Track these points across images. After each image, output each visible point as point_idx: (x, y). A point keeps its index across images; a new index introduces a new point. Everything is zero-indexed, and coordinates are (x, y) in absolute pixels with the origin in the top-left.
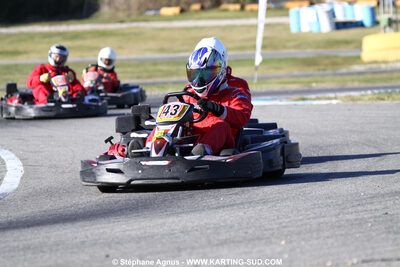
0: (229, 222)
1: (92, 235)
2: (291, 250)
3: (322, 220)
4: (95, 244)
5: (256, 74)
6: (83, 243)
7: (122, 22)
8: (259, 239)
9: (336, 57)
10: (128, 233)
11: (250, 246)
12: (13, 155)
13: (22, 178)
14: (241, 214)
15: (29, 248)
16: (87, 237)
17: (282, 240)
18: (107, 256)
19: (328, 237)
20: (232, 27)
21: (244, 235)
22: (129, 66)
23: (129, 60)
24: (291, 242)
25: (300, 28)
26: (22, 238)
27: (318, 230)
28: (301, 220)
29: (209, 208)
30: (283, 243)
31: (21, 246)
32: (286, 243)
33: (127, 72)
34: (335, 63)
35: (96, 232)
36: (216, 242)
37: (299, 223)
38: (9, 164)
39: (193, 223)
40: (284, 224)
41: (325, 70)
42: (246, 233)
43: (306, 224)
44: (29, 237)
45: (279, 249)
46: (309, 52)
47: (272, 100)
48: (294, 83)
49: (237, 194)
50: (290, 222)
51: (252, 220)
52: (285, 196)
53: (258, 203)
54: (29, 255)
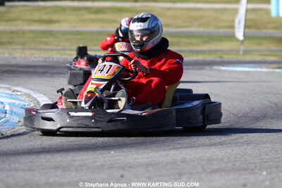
0: (220, 156)
1: (109, 160)
2: (271, 179)
4: (112, 167)
5: (242, 48)
6: (102, 165)
10: (138, 160)
11: (237, 174)
14: (230, 151)
15: (59, 167)
16: (105, 162)
17: (263, 171)
18: (122, 176)
20: (224, 10)
21: (232, 166)
24: (270, 173)
25: (278, 14)
26: (53, 160)
28: (279, 158)
29: (203, 145)
30: (265, 173)
31: (52, 166)
32: (267, 174)
35: (113, 158)
37: (276, 160)
39: (190, 155)
40: (265, 160)
42: (234, 165)
44: (59, 159)
45: (261, 178)
47: (254, 67)
48: (273, 55)
50: (269, 158)
51: (239, 156)
52: (265, 140)
53: (243, 143)
54: (59, 172)
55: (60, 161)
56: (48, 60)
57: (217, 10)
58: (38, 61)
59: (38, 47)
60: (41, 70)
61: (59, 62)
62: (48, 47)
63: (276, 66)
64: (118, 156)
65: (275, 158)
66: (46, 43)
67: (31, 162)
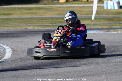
0: (84, 69)
2: (107, 79)
3: (117, 69)
4: (38, 76)
5: (92, 23)
6: (34, 75)
7: (46, 4)
8: (95, 75)
9: (120, 18)
10: (49, 72)
12: (8, 47)
13: (12, 55)
14: (88, 67)
15: (15, 77)
16: (35, 73)
17: (103, 75)
19: (120, 75)
20: (84, 7)
22: (48, 19)
23: (48, 17)
24: (106, 76)
25: (107, 8)
26: (12, 73)
27: (116, 73)
30: (104, 76)
31: (12, 76)
33: (47, 22)
34: (119, 20)
35: (38, 72)
36: (80, 76)
37: (109, 70)
38: (7, 50)
39: (72, 69)
40: (104, 71)
41: (116, 22)
42: (91, 73)
43: (112, 71)
44: (15, 73)
45: (102, 78)
46: (110, 16)
47: (98, 31)
48: (105, 26)
49: (86, 61)
50: (106, 70)
51: (93, 69)
52: (104, 62)
53: (94, 64)
54: (15, 79)
55: (15, 74)
56: (8, 31)
57: (81, 7)
58: (4, 31)
59: (4, 25)
60: (6, 35)
61: (13, 31)
62: (8, 25)
63: (107, 30)
64: (40, 71)
65: (108, 69)
66: (8, 24)
67: (3, 75)
